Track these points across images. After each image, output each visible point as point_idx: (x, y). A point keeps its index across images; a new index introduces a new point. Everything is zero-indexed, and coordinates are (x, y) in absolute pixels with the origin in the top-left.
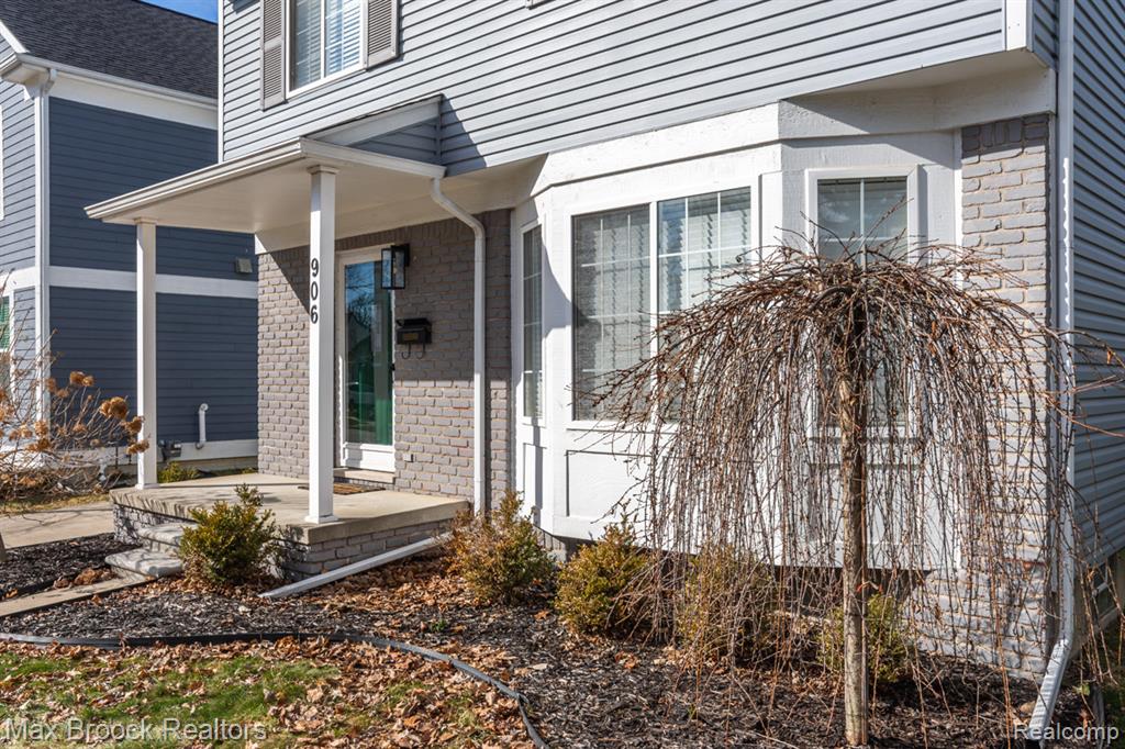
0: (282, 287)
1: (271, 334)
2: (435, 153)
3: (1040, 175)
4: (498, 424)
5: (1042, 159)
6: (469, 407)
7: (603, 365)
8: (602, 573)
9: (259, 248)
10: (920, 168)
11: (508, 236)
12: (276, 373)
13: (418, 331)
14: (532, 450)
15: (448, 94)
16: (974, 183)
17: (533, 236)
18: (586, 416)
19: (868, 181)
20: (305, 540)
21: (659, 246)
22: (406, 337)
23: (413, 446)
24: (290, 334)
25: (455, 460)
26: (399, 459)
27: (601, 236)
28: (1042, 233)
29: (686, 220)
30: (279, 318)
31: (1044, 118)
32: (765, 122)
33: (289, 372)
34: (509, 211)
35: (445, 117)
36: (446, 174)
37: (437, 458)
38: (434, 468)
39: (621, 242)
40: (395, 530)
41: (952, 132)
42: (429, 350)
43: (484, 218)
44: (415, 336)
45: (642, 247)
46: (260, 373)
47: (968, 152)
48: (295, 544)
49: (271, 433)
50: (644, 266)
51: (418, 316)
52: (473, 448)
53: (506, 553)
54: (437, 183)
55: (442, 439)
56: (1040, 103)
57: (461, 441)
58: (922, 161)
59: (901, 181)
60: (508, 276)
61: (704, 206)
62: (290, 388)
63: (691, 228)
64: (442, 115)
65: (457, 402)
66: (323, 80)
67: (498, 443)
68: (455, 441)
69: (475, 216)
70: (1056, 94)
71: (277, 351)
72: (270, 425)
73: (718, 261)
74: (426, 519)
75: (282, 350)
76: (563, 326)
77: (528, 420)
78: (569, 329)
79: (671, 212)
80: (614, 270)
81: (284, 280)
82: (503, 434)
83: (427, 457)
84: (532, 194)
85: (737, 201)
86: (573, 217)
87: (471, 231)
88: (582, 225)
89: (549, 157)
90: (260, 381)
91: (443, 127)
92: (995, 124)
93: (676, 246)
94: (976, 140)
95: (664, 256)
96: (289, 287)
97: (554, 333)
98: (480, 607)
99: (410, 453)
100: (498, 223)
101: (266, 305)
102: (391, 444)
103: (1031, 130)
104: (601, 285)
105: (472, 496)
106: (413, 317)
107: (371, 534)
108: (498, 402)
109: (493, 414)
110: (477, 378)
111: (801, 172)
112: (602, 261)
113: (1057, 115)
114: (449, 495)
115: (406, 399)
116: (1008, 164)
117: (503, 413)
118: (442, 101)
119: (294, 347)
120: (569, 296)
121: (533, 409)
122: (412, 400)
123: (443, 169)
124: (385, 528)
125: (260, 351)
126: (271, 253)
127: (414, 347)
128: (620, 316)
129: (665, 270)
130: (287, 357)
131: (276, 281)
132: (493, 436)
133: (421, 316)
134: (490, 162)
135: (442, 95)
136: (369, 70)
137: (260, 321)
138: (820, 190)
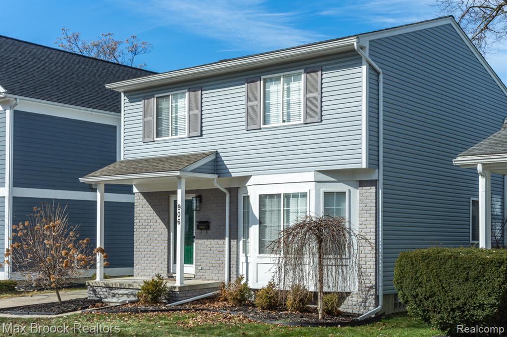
0: (146, 206)
1: (141, 224)
2: (214, 170)
3: (374, 194)
4: (234, 256)
5: (374, 191)
6: (223, 251)
7: (268, 239)
8: (267, 293)
9: (135, 190)
10: (349, 190)
11: (237, 196)
12: (143, 238)
13: (204, 225)
14: (245, 264)
15: (219, 151)
16: (361, 194)
17: (246, 198)
18: (263, 253)
19: (336, 192)
20: (177, 290)
21: (284, 205)
22: (200, 227)
23: (202, 264)
24: (150, 224)
25: (218, 268)
26: (196, 269)
27: (268, 201)
28: (374, 208)
29: (291, 199)
30: (144, 218)
31: (376, 181)
32: (311, 176)
33: (149, 238)
34: (238, 188)
35: (218, 159)
36: (219, 177)
37: (212, 268)
38: (211, 271)
39: (273, 204)
40: (201, 289)
41: (357, 181)
42: (209, 232)
43: (229, 189)
44: (204, 227)
45: (279, 206)
46: (135, 238)
47: (360, 186)
48: (173, 292)
49: (140, 261)
50: (279, 211)
51: (205, 220)
52: (225, 264)
53: (241, 291)
54: (216, 180)
55: (213, 262)
56: (374, 177)
57: (221, 262)
58: (350, 187)
59: (344, 193)
60: (237, 209)
61: (295, 196)
62: (149, 244)
63: (292, 201)
64: (217, 158)
65: (219, 249)
66: (170, 137)
67: (233, 263)
68: (218, 262)
69: (226, 189)
70: (378, 175)
71: (143, 230)
72: (140, 258)
73: (299, 211)
74: (210, 286)
75: (146, 230)
76: (256, 224)
77: (244, 255)
78: (258, 226)
79: (287, 196)
80: (271, 211)
81: (147, 203)
82: (235, 259)
83: (208, 268)
84: (246, 185)
85: (304, 195)
86: (259, 195)
87: (225, 194)
88: (262, 198)
89: (252, 176)
90: (135, 241)
91: (217, 162)
92: (365, 181)
93: (288, 206)
94: (362, 184)
95: (285, 208)
96: (149, 206)
97: (253, 226)
98: (233, 306)
99: (201, 266)
100: (234, 192)
101: (139, 212)
102: (193, 264)
103: (373, 183)
104: (268, 215)
105: (224, 280)
106: (203, 220)
107: (195, 290)
108: (234, 249)
109: (232, 253)
110: (227, 239)
111: (320, 190)
112: (268, 208)
113: (379, 180)
114: (216, 280)
115: (200, 248)
116: (368, 191)
117: (236, 253)
118: (217, 153)
119: (152, 229)
120: (258, 218)
121: (245, 251)
122: (203, 249)
123: (217, 175)
124: (199, 288)
125: (135, 230)
126: (141, 193)
127: (203, 231)
128: (273, 224)
129: (285, 212)
130: (148, 233)
131: (144, 203)
132: (232, 260)
133: (207, 220)
134: (233, 175)
135: (217, 151)
136: (189, 137)
137: (135, 218)
138: (324, 195)
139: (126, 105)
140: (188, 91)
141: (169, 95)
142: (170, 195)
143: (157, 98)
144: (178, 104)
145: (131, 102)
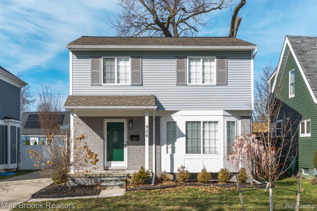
0: (83, 125)
3: (250, 123)
6: (150, 153)
11: (159, 121)
15: (156, 95)
16: (242, 122)
17: (174, 123)
19: (231, 122)
22: (133, 139)
26: (128, 164)
29: (207, 124)
30: (82, 133)
32: (221, 112)
34: (161, 116)
38: (140, 165)
44: (136, 139)
58: (237, 119)
59: (234, 122)
60: (160, 128)
61: (210, 122)
66: (116, 84)
76: (183, 137)
82: (159, 157)
83: (138, 163)
84: (171, 115)
86: (186, 121)
88: (188, 123)
92: (245, 116)
94: (242, 118)
97: (180, 138)
108: (158, 151)
109: (157, 154)
110: (154, 145)
111: (225, 120)
115: (131, 151)
116: (247, 121)
117: (159, 153)
120: (185, 134)
122: (133, 151)
126: (78, 117)
127: (134, 141)
131: (81, 124)
132: (157, 158)
134: (167, 109)
135: (154, 95)
136: (132, 85)
138: (227, 122)
139: (73, 60)
140: (131, 58)
141: (115, 58)
142: (104, 119)
143: (103, 58)
144: (120, 64)
145: (78, 59)
